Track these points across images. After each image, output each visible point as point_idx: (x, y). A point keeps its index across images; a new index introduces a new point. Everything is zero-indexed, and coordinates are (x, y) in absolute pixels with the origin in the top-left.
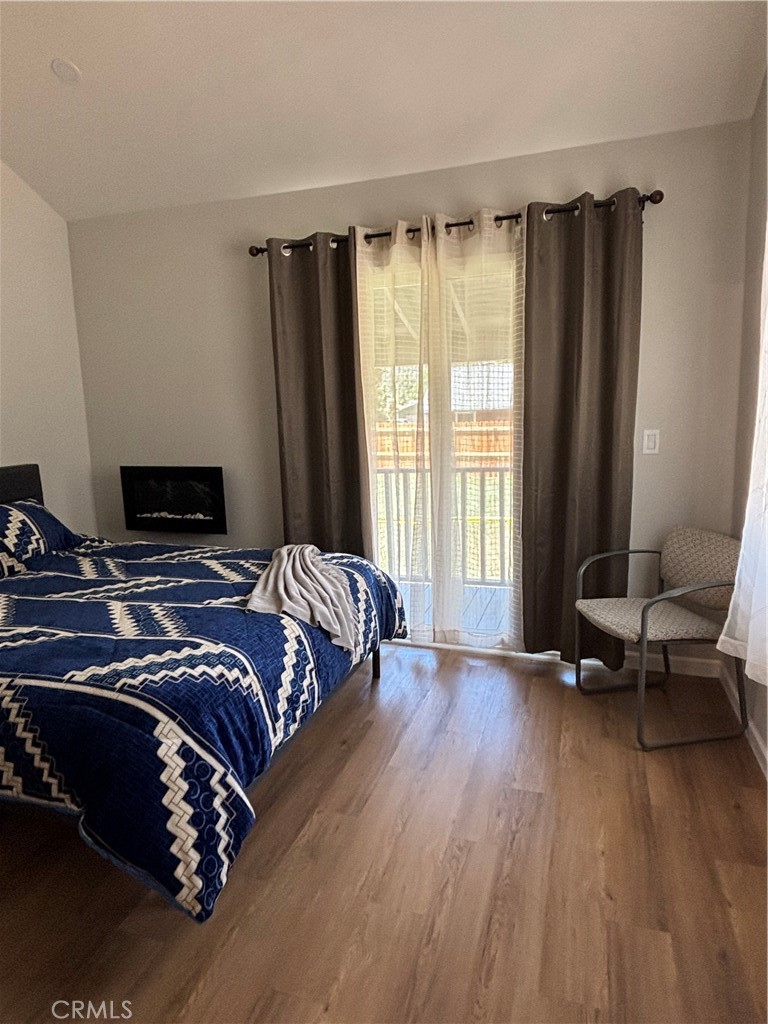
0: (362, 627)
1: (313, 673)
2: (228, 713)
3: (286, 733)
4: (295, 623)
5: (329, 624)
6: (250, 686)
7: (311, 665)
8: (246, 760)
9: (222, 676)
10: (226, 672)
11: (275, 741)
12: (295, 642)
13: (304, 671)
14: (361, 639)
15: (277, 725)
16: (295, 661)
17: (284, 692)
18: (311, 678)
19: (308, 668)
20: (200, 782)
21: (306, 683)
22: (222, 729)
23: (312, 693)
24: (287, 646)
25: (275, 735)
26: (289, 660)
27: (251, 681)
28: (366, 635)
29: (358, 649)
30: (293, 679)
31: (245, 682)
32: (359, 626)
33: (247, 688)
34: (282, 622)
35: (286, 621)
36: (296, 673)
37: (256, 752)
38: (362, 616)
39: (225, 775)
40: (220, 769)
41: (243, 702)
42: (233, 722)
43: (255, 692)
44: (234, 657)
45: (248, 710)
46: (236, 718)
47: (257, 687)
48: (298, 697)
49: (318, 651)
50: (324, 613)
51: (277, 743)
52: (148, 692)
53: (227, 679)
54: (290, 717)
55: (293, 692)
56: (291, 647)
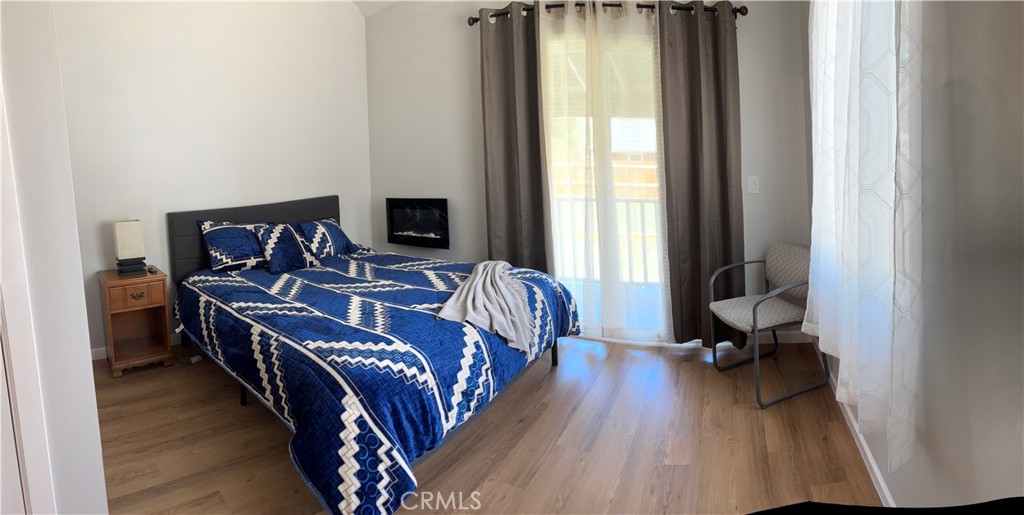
0: (537, 331)
1: (489, 372)
2: (403, 402)
3: (460, 415)
4: (475, 331)
5: (505, 331)
6: (426, 381)
7: (488, 365)
8: (417, 439)
9: (401, 371)
10: (405, 369)
11: (447, 426)
12: (474, 347)
13: (480, 370)
14: (536, 340)
15: (450, 414)
16: (472, 362)
17: (460, 386)
18: (487, 376)
19: (484, 368)
20: (369, 449)
21: (481, 380)
22: (395, 413)
23: (487, 387)
24: (465, 350)
25: (447, 421)
26: (466, 362)
27: (428, 378)
28: (541, 337)
29: (533, 349)
30: (469, 377)
31: (421, 378)
32: (535, 330)
33: (423, 384)
34: (464, 329)
35: (468, 329)
36: (472, 372)
37: (427, 433)
38: (538, 322)
39: (391, 449)
40: (387, 444)
41: (419, 395)
42: (406, 409)
43: (430, 387)
44: (415, 356)
45: (422, 401)
46: (410, 406)
47: (432, 383)
48: (473, 392)
49: (495, 353)
50: (502, 326)
51: (450, 428)
52: (344, 370)
53: (405, 375)
54: (464, 406)
55: (468, 388)
56: (469, 351)
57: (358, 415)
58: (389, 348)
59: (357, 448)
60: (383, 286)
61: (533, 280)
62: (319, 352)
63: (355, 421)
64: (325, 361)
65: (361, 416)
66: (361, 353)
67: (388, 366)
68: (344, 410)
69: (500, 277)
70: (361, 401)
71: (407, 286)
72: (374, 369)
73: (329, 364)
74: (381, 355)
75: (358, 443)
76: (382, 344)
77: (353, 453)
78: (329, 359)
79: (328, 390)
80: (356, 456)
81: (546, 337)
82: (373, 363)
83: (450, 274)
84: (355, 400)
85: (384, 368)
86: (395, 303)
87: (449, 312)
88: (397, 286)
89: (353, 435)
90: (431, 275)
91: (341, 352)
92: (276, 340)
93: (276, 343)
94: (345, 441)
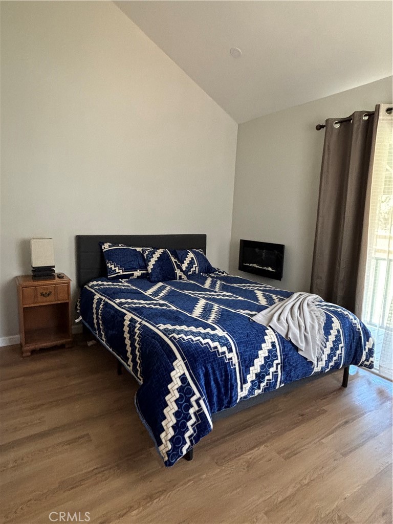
0: (327, 351)
1: (279, 366)
2: (213, 368)
3: (251, 391)
4: (274, 334)
5: (297, 341)
6: (231, 359)
7: (279, 361)
8: (218, 396)
9: (216, 347)
10: (219, 347)
11: (242, 393)
12: (270, 345)
13: (273, 362)
14: (325, 357)
15: (244, 386)
16: (267, 355)
17: (255, 369)
18: (277, 368)
19: (275, 362)
20: (186, 397)
21: (272, 370)
22: (207, 375)
23: (276, 377)
24: (263, 345)
25: (242, 391)
26: (263, 353)
27: (233, 357)
28: (330, 357)
29: (320, 363)
30: (263, 365)
31: (229, 356)
32: (325, 350)
33: (229, 359)
34: (266, 331)
35: (269, 331)
36: (266, 362)
37: (226, 394)
38: (330, 344)
39: (199, 399)
40: (198, 395)
41: (225, 366)
42: (214, 374)
43: (233, 363)
44: (227, 340)
45: (226, 371)
46: (217, 372)
47: (235, 360)
48: (264, 377)
49: (286, 355)
50: (296, 336)
51: (243, 396)
52: (180, 344)
53: (218, 351)
54: (255, 385)
55: (261, 372)
56: (266, 346)
57: (182, 373)
58: (212, 332)
59: (178, 396)
60: (223, 296)
61: (336, 313)
62: (166, 332)
63: (180, 377)
64: (168, 337)
65: (184, 374)
66: (192, 333)
67: (208, 343)
68: (174, 369)
69: (308, 305)
70: (186, 364)
71: (240, 298)
72: (198, 345)
73: (170, 339)
74: (205, 336)
75: (179, 392)
76: (209, 329)
77: (175, 398)
78: (170, 336)
79: (165, 356)
80: (176, 401)
81: (335, 358)
82: (199, 340)
83: (273, 296)
84: (182, 363)
85: (205, 344)
86: (227, 307)
87: (260, 318)
88: (233, 296)
89: (177, 387)
90: (259, 294)
91: (179, 332)
92: (140, 324)
93: (139, 326)
94: (171, 391)
